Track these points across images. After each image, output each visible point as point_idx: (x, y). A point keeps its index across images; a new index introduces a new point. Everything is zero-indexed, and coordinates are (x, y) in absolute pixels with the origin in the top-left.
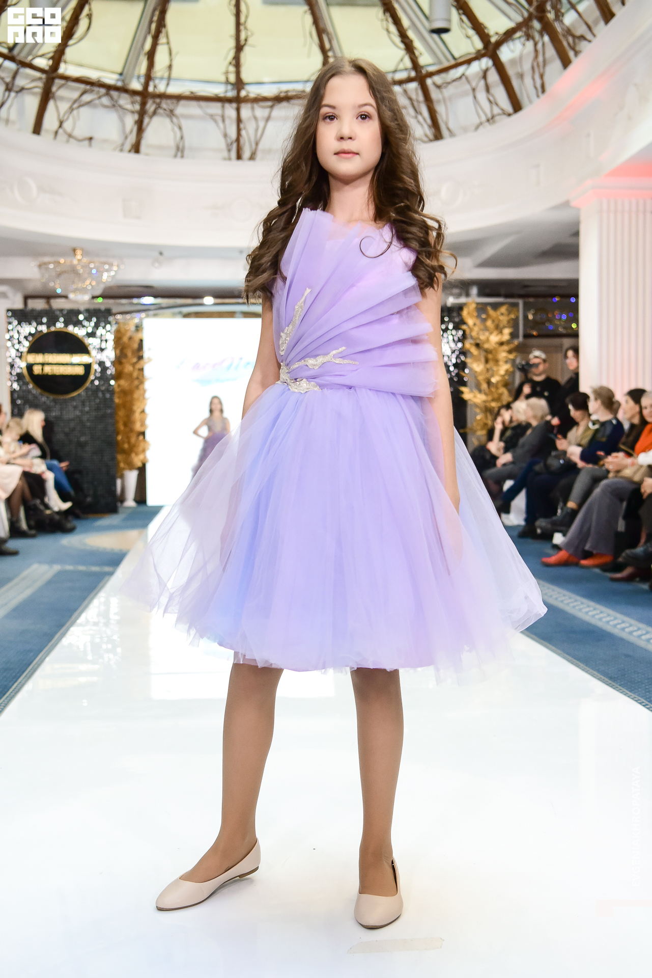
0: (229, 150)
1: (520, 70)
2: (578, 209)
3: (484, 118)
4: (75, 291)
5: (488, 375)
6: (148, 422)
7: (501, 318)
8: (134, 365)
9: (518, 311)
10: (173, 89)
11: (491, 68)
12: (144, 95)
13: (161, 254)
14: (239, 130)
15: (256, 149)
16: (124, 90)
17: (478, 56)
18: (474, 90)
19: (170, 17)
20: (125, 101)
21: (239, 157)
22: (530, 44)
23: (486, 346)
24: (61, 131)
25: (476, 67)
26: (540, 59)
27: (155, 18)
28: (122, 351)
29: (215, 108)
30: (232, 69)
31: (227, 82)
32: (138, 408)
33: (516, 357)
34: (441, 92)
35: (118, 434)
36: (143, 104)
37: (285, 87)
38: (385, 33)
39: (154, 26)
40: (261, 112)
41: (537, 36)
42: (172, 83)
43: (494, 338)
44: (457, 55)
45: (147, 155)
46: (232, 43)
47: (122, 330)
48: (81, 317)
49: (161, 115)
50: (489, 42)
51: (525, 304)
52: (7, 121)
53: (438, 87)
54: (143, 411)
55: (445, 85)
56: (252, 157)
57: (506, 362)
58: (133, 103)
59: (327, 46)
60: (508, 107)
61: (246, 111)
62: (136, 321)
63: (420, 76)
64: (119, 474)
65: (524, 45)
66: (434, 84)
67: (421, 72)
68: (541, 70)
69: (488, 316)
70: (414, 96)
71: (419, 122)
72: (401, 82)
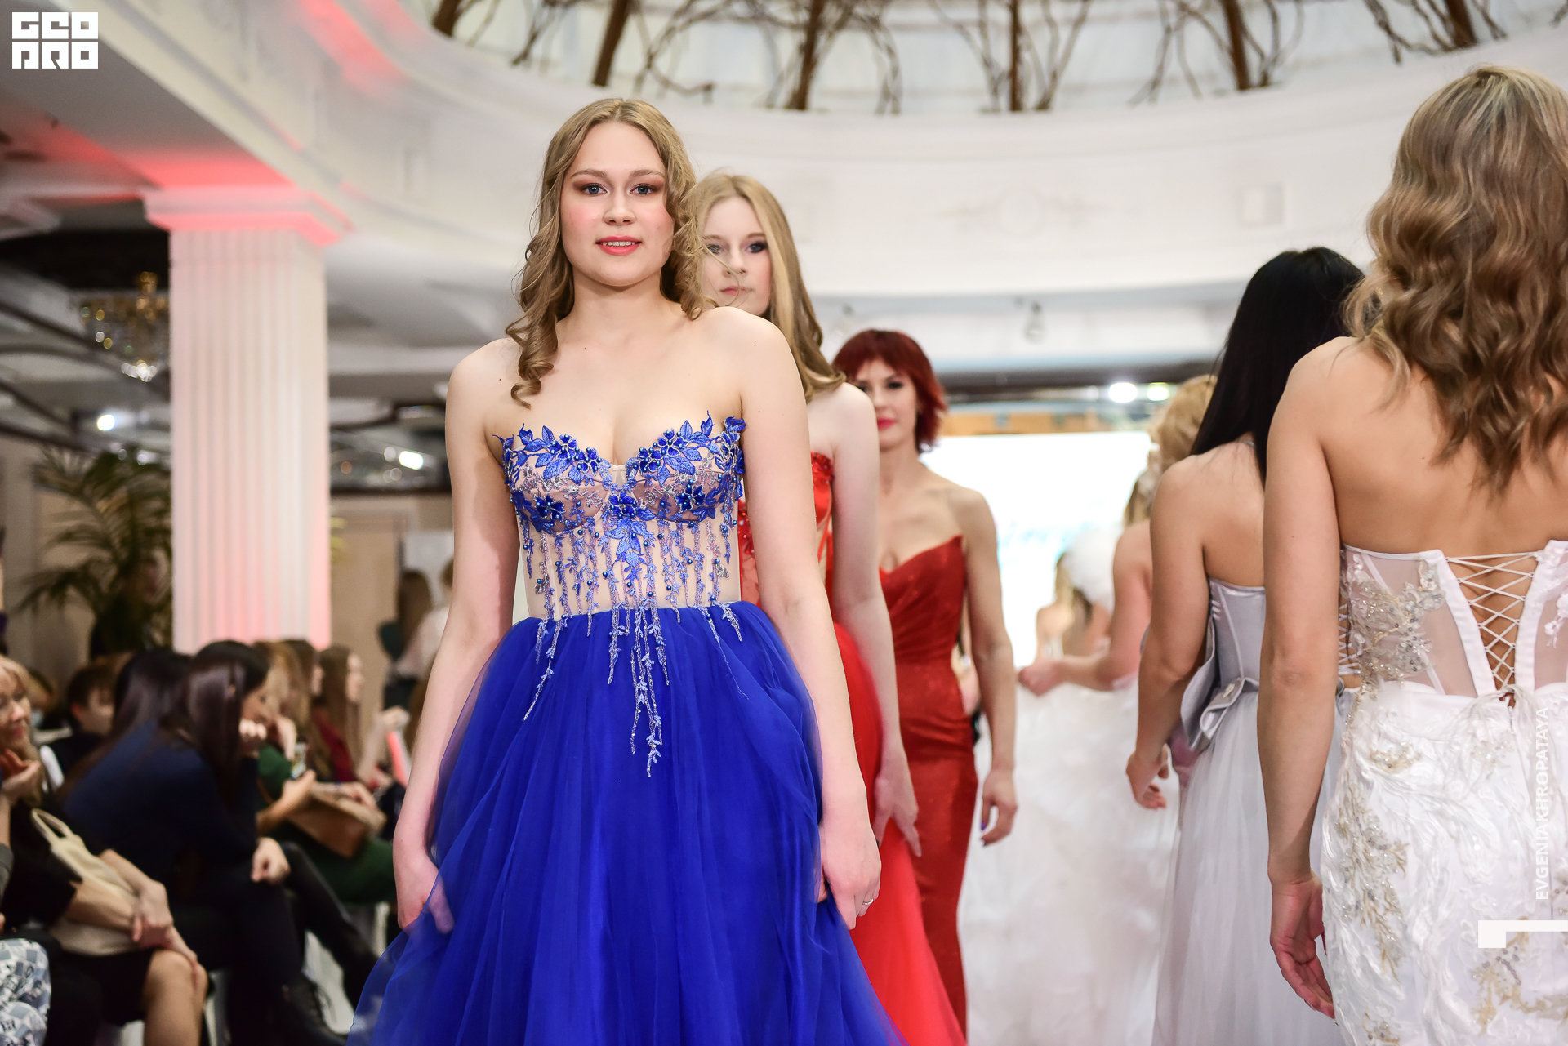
0: (995, 92)
14: (1016, 51)
15: (1052, 87)
21: (1016, 105)
24: (649, 77)
29: (966, 8)
40: (1061, 10)
45: (822, 111)
49: (854, 30)
52: (545, 63)
56: (1045, 105)
58: (795, 8)
61: (1031, 10)
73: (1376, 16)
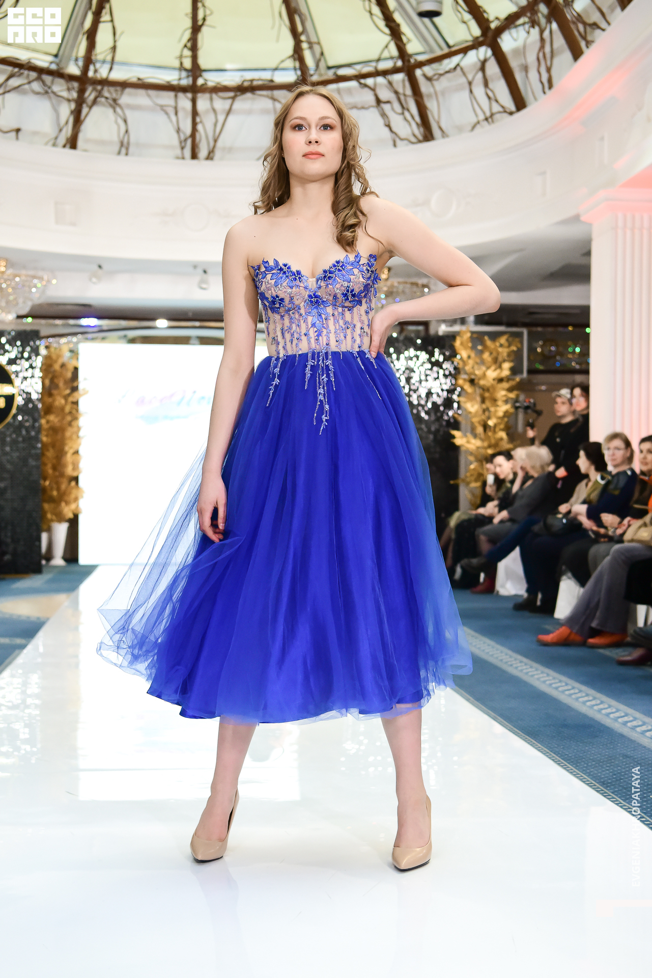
0: (183, 148)
1: (523, 62)
2: (590, 225)
3: (481, 117)
5: (483, 417)
6: (82, 465)
7: (500, 350)
8: (66, 397)
9: (522, 343)
10: (117, 75)
11: (490, 58)
12: (83, 81)
13: (100, 267)
14: (194, 124)
15: (214, 147)
16: (58, 74)
17: (476, 44)
18: (470, 83)
20: (59, 87)
21: (194, 156)
22: (535, 32)
23: (482, 382)
25: (473, 58)
26: (547, 49)
28: (52, 381)
29: (167, 98)
30: (187, 53)
31: (182, 68)
32: (71, 448)
33: (518, 396)
34: (433, 86)
35: (45, 479)
36: (82, 91)
37: (249, 76)
38: (368, 15)
40: (221, 104)
41: (543, 21)
42: (115, 67)
43: (492, 374)
44: (451, 43)
45: (85, 151)
46: (188, 23)
47: (54, 357)
48: (3, 340)
49: (103, 105)
50: (488, 28)
51: (530, 334)
53: (429, 79)
54: (77, 452)
55: (436, 77)
56: (210, 157)
57: (506, 402)
58: (69, 89)
59: (300, 28)
60: (511, 106)
61: (203, 103)
62: (71, 346)
63: (408, 66)
64: (45, 527)
65: (528, 33)
66: (425, 75)
67: (409, 61)
68: (549, 63)
69: (485, 347)
70: (400, 90)
71: (405, 119)
72: (384, 73)
73: (385, 122)
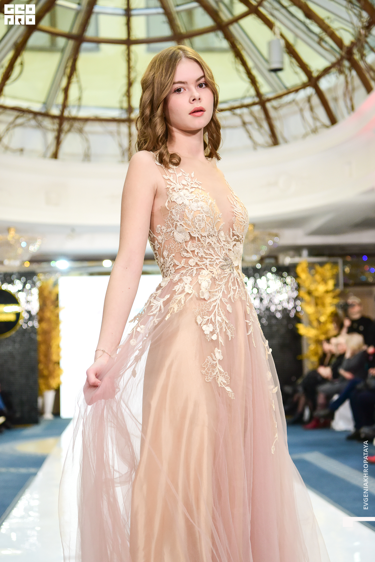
1: (335, 96)
3: (309, 129)
4: (9, 259)
5: (317, 316)
6: (63, 354)
7: (326, 273)
8: (52, 311)
9: (338, 267)
10: (83, 114)
11: (314, 94)
12: (61, 119)
13: (73, 231)
14: (130, 141)
16: (46, 115)
17: (304, 86)
18: (301, 110)
19: (80, 64)
20: (47, 123)
22: (342, 78)
23: (316, 294)
25: (303, 94)
26: (350, 87)
27: (70, 64)
28: (44, 301)
29: (113, 127)
30: (125, 99)
33: (339, 301)
34: (277, 112)
35: (39, 363)
36: (61, 125)
38: (236, 71)
39: (68, 71)
41: (347, 71)
42: (81, 109)
43: (321, 288)
44: (288, 86)
45: (63, 160)
46: (125, 81)
47: (45, 286)
48: (14, 277)
49: (74, 132)
50: (312, 76)
53: (275, 108)
54: (58, 346)
55: (280, 107)
57: (331, 306)
58: (54, 123)
60: (328, 122)
62: (54, 279)
63: (262, 102)
64: (40, 394)
65: (338, 78)
66: (272, 106)
67: (262, 98)
68: (351, 95)
69: (317, 272)
70: (258, 116)
71: (262, 134)
72: (247, 106)
